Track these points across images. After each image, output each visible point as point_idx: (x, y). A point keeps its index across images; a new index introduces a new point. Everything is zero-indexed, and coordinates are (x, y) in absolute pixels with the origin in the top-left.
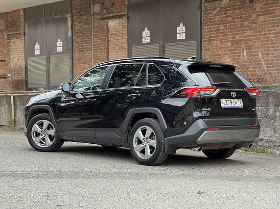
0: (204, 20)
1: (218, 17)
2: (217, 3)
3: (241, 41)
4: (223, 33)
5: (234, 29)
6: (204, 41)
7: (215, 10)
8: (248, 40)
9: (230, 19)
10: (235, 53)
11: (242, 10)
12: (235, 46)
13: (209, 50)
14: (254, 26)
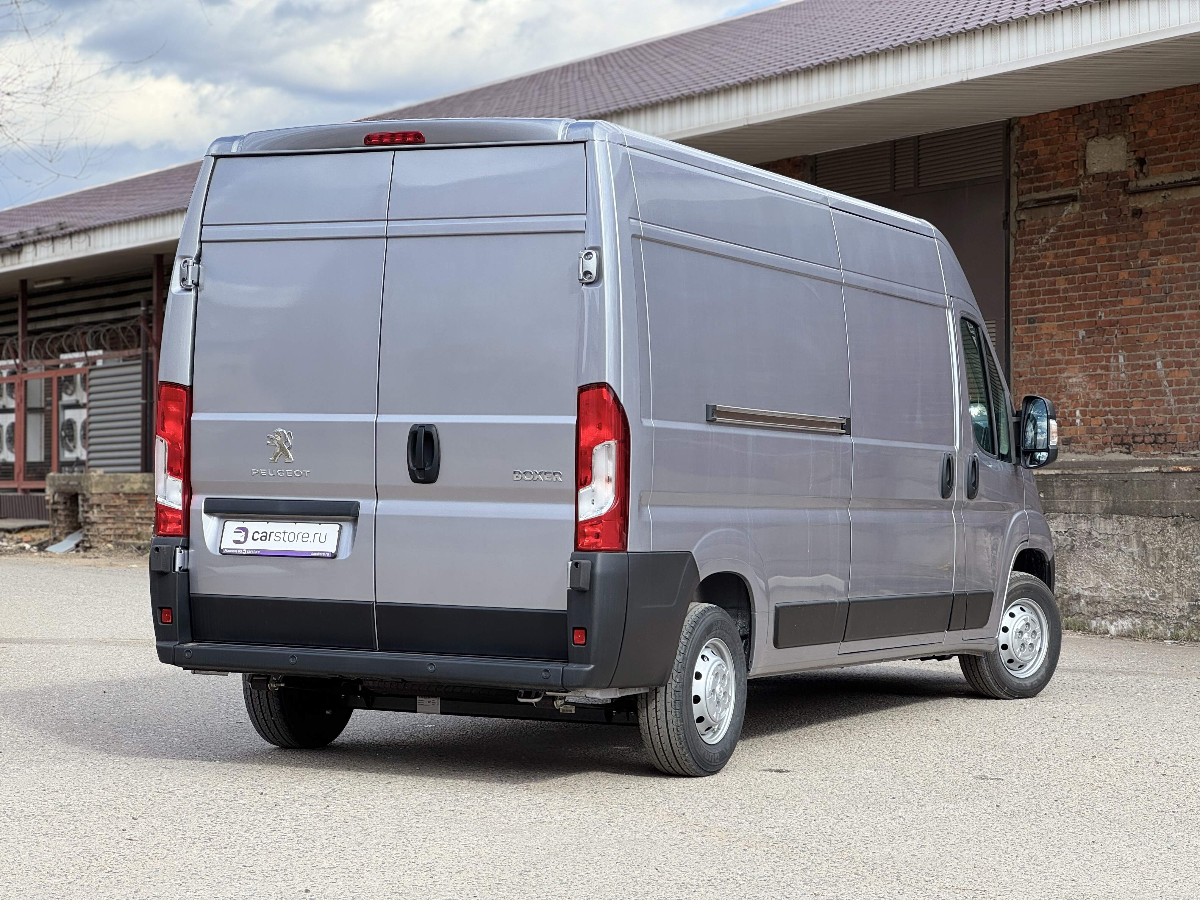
0: (1016, 261)
1: (1051, 253)
2: (1050, 212)
3: (1112, 324)
4: (1066, 299)
5: (1094, 288)
6: (1017, 322)
7: (1043, 231)
8: (1129, 322)
9: (1082, 260)
10: (1096, 359)
11: (1114, 237)
12: (1097, 338)
13: (1029, 347)
14: (1144, 285)
